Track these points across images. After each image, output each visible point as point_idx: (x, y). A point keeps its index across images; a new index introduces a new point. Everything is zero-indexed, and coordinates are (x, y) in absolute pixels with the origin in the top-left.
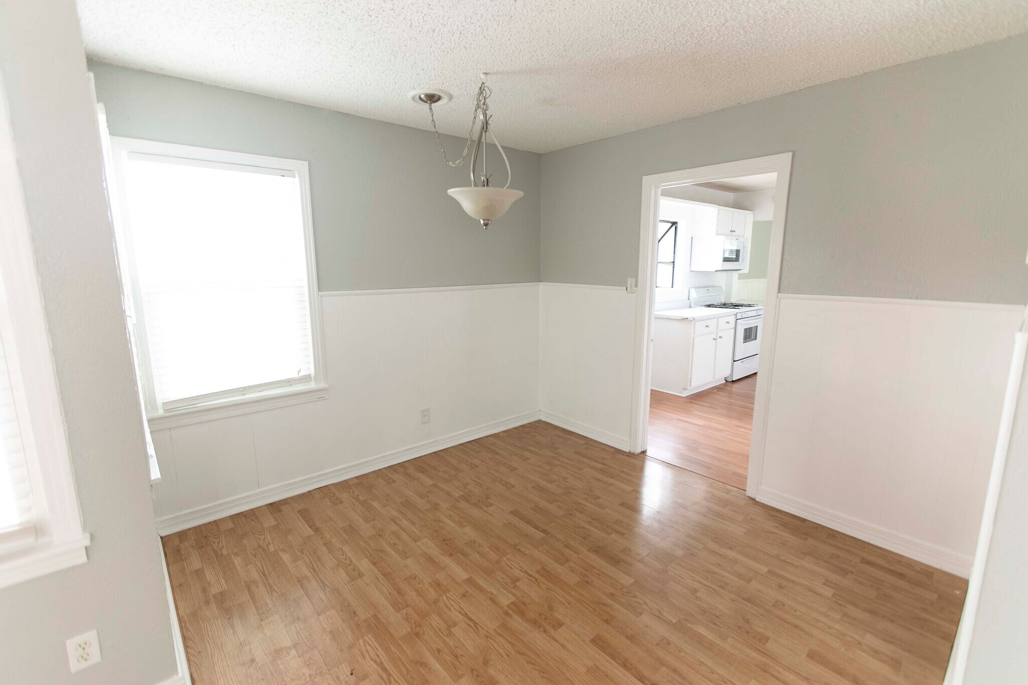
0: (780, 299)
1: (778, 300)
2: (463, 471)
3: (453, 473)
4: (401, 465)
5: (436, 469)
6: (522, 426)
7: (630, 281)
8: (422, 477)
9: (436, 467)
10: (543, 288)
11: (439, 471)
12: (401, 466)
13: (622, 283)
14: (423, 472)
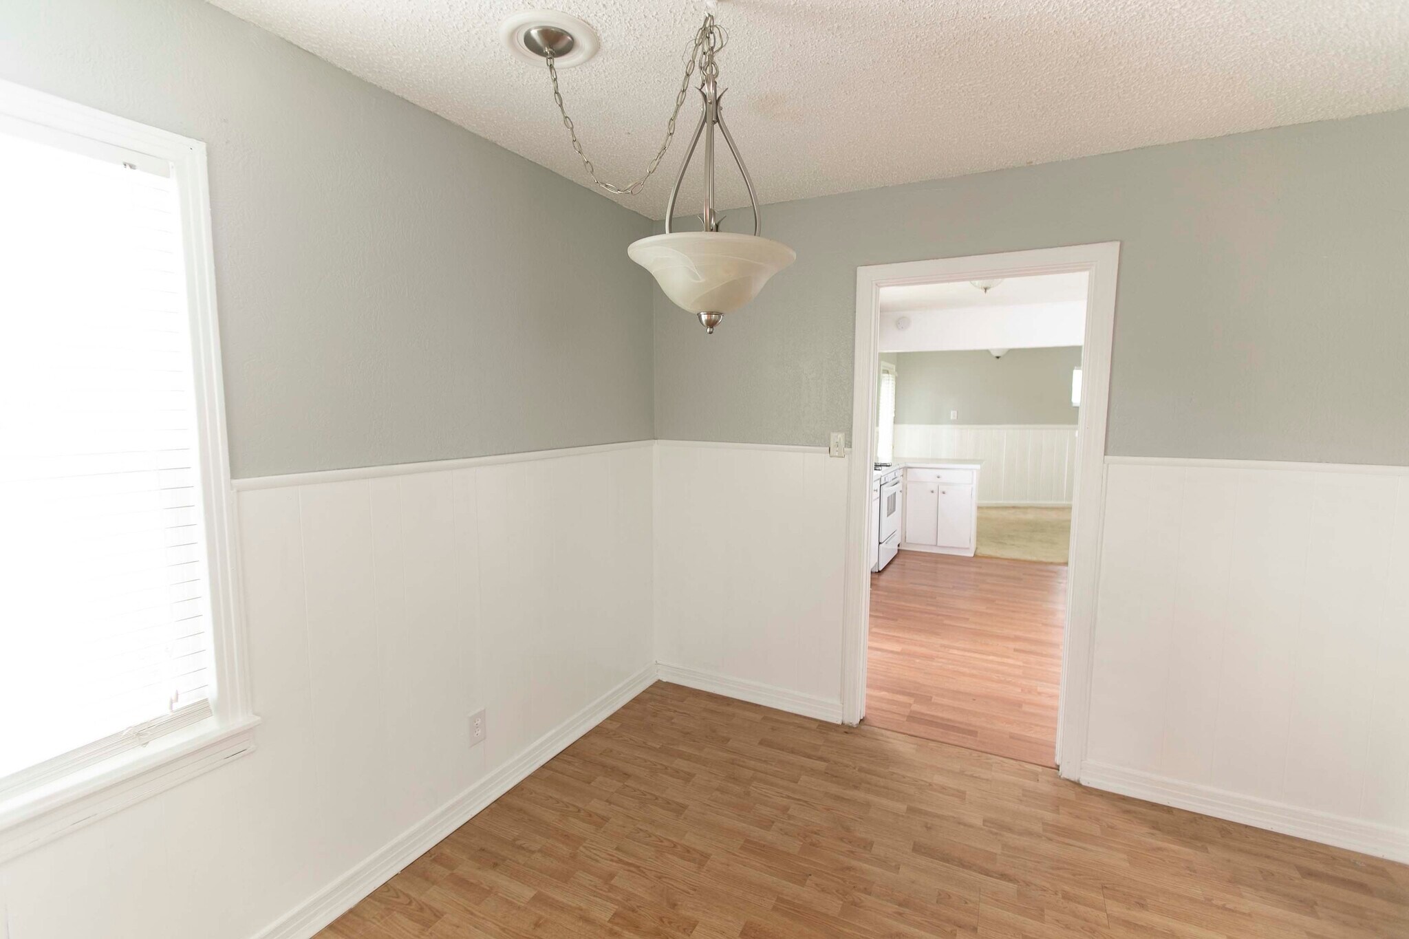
0: (1108, 464)
1: (1105, 465)
2: (585, 839)
3: (564, 850)
4: (434, 855)
5: (521, 847)
6: (637, 700)
7: (838, 437)
8: (500, 880)
9: (519, 843)
10: (659, 449)
11: (533, 852)
12: (435, 860)
13: (820, 440)
14: (495, 865)
